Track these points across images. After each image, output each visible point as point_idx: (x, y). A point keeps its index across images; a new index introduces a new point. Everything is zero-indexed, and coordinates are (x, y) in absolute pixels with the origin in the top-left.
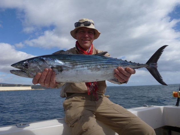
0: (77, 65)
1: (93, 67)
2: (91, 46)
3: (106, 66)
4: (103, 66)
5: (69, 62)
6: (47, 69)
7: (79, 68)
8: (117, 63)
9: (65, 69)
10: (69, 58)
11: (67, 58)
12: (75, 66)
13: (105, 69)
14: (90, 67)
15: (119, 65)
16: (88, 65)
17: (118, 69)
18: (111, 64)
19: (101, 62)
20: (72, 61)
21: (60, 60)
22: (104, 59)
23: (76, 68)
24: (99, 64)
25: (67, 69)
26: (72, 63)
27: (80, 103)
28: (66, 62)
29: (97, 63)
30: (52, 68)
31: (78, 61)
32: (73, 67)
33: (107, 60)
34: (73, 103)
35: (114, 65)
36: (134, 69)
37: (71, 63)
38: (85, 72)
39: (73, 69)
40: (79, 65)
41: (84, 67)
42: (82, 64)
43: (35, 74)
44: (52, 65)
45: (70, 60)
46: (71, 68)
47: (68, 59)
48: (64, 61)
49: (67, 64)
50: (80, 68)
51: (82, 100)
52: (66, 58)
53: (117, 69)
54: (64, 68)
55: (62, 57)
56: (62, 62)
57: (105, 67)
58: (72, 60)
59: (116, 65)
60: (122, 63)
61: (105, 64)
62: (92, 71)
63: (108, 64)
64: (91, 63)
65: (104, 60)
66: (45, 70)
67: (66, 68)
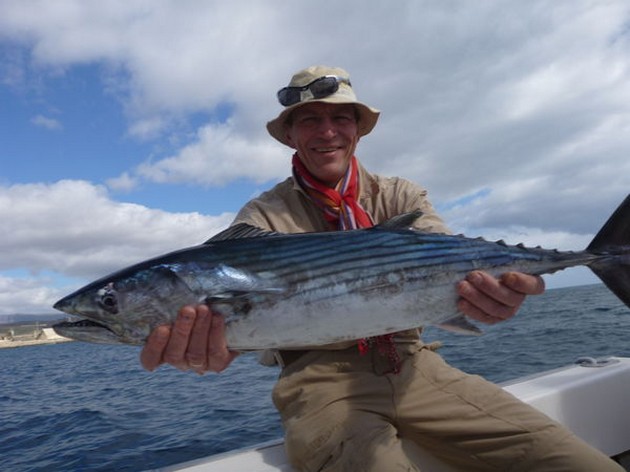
0: (305, 280)
1: (370, 281)
2: (351, 168)
3: (423, 272)
4: (409, 275)
5: (272, 270)
6: (191, 310)
7: (313, 293)
8: (467, 257)
9: (261, 303)
10: (273, 256)
11: (263, 257)
12: (299, 287)
13: (418, 284)
14: (359, 284)
15: (475, 263)
16: (349, 275)
17: (471, 283)
18: (443, 264)
19: (402, 257)
20: (285, 266)
21: (236, 266)
22: (410, 244)
23: (304, 292)
24: (393, 267)
25: (267, 300)
26: (286, 275)
27: (335, 384)
28: (260, 274)
29: (383, 264)
30: (210, 301)
31: (307, 265)
32: (289, 291)
33: (425, 246)
34: (308, 388)
35: (453, 267)
36: (536, 275)
37: (281, 276)
38: (341, 305)
39: (293, 299)
40: (314, 278)
41: (333, 284)
42: (323, 276)
43: (146, 331)
44: (206, 292)
45: (278, 263)
46: (283, 294)
47: (269, 260)
48: (254, 268)
49: (267, 280)
50: (319, 291)
51: (341, 374)
52: (260, 254)
53: (466, 282)
54: (256, 299)
55: (245, 253)
56: (246, 274)
57: (416, 279)
58: (285, 261)
59: (463, 267)
60: (484, 254)
61: (416, 264)
62: (366, 299)
63: (430, 266)
64: (362, 268)
65: (413, 247)
66: (181, 315)
67: (263, 298)
